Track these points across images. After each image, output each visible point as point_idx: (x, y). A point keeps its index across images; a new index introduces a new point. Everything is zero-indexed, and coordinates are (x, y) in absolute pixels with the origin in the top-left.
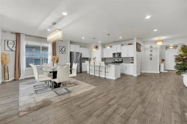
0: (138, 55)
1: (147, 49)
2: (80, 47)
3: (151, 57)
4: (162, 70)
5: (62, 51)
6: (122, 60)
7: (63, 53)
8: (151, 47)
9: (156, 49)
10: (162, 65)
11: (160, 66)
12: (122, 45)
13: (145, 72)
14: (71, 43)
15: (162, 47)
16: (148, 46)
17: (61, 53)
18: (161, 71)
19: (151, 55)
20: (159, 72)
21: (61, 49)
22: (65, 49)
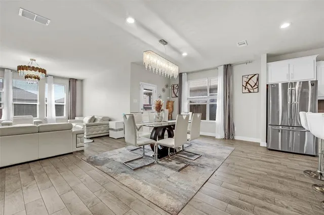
5: (249, 88)
7: (252, 91)
14: (270, 58)
17: (247, 90)
21: (247, 83)
22: (258, 80)
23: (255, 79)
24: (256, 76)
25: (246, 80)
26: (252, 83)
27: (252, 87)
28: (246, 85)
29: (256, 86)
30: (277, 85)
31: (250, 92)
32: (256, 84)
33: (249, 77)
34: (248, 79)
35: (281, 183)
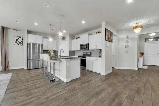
0: (108, 45)
1: (122, 39)
2: (43, 38)
3: (127, 50)
4: (141, 66)
5: (18, 42)
6: (91, 53)
7: (19, 44)
8: (127, 37)
9: (133, 39)
10: (141, 59)
11: (138, 60)
12: (90, 34)
13: (119, 68)
15: (140, 36)
16: (123, 36)
17: (17, 44)
18: (139, 67)
19: (127, 47)
20: (137, 69)
21: (17, 40)
22: (22, 40)
23: (21, 39)
25: (16, 38)
27: (20, 43)
28: (16, 41)
29: (22, 43)
30: (31, 43)
31: (18, 45)
32: (21, 41)
33: (18, 37)
34: (17, 38)
35: (37, 77)
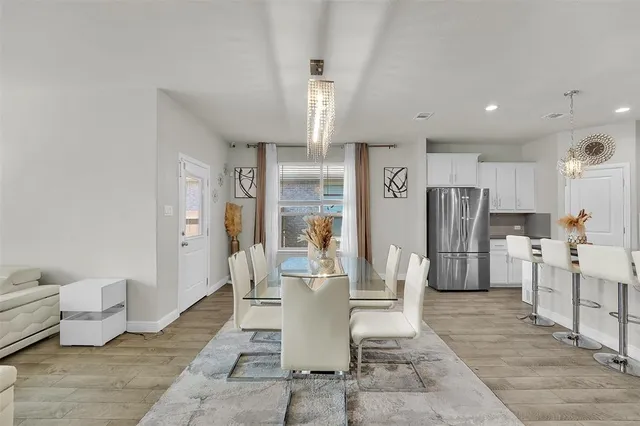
2: (481, 160)
5: (394, 187)
7: (398, 195)
14: (432, 146)
17: (391, 194)
21: (391, 181)
22: (406, 177)
23: (402, 175)
24: (404, 171)
25: (389, 175)
26: (399, 181)
27: (399, 189)
28: (390, 185)
29: (404, 188)
31: (396, 197)
32: (404, 184)
33: (395, 171)
34: (393, 175)
